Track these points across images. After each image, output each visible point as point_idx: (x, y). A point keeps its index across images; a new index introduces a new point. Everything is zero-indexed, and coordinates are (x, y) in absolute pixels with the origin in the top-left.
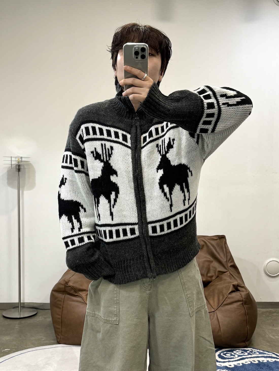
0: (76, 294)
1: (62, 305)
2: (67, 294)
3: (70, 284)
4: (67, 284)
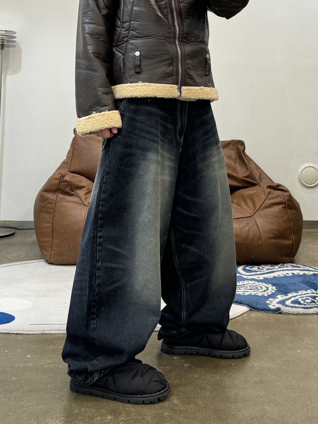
0: (73, 193)
1: (54, 208)
2: (61, 193)
3: (67, 178)
4: (63, 178)
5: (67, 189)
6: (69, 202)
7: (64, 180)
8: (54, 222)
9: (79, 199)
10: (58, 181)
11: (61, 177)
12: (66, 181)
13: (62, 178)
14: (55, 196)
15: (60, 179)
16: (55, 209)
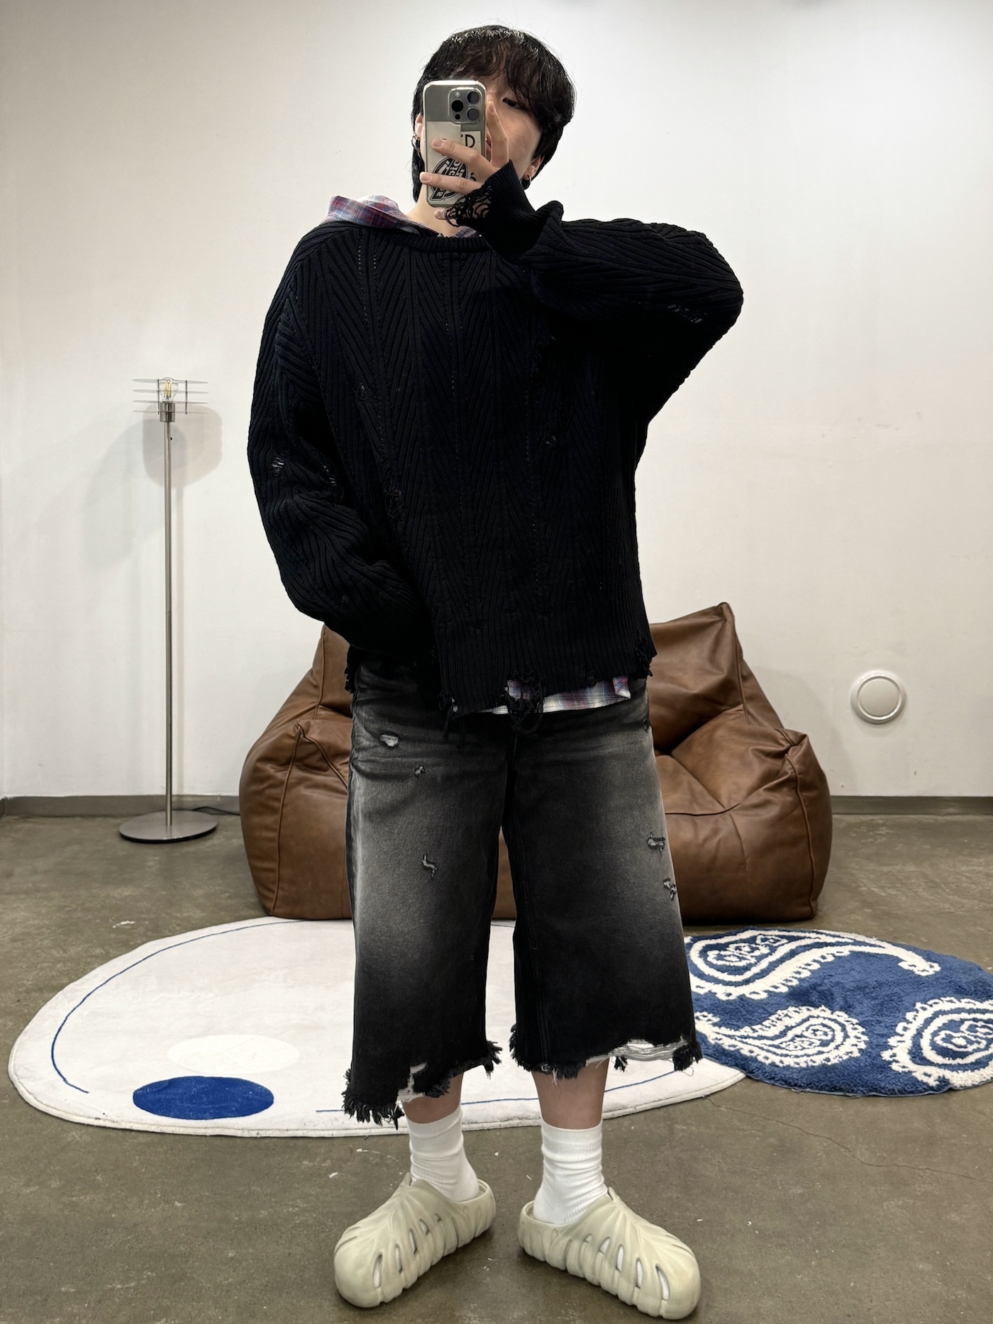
0: (325, 766)
1: (282, 799)
2: (299, 767)
3: (314, 736)
4: (304, 737)
5: (313, 761)
6: (317, 786)
7: (307, 741)
8: (282, 831)
9: (339, 780)
10: (293, 742)
11: (300, 734)
12: (311, 743)
13: (302, 736)
14: (286, 772)
15: (297, 738)
16: (286, 801)
